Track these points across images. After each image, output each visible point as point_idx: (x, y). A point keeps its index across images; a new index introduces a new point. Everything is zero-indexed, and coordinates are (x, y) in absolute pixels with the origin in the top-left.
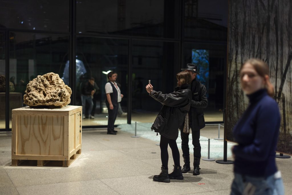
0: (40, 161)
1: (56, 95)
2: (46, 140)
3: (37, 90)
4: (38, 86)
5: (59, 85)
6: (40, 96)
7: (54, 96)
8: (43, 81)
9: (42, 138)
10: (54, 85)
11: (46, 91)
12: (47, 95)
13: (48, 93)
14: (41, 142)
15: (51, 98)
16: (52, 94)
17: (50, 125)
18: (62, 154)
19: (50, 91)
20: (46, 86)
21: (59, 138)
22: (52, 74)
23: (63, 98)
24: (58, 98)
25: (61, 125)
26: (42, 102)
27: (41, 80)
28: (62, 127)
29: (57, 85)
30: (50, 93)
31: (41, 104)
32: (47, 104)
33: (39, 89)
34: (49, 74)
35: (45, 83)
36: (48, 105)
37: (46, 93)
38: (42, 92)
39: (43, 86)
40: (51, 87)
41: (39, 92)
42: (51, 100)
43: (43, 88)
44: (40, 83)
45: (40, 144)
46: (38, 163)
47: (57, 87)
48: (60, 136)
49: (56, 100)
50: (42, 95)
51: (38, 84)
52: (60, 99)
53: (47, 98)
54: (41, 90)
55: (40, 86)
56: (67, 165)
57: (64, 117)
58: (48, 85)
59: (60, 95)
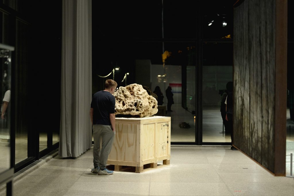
0: (117, 166)
1: (132, 105)
2: (122, 147)
3: (117, 100)
4: (119, 96)
5: (138, 95)
6: (119, 106)
7: (131, 106)
8: (123, 92)
9: (119, 145)
10: (134, 95)
11: (125, 101)
12: (125, 105)
13: (127, 103)
14: (118, 148)
15: (128, 107)
16: (130, 104)
17: (125, 133)
18: (135, 160)
19: (129, 101)
20: (126, 96)
21: (133, 145)
22: (135, 85)
23: (139, 107)
24: (134, 107)
25: (134, 133)
26: (120, 111)
27: (121, 91)
28: (135, 134)
29: (137, 95)
30: (129, 103)
31: (119, 113)
32: (124, 113)
33: (119, 100)
34: (131, 86)
35: (125, 94)
36: (126, 114)
37: (125, 103)
38: (121, 102)
39: (123, 96)
40: (131, 98)
41: (120, 102)
42: (128, 110)
43: (123, 98)
44: (120, 93)
45: (117, 150)
46: (115, 168)
47: (136, 97)
48: (133, 143)
49: (132, 110)
50: (121, 104)
51: (119, 94)
52: (135, 109)
53: (125, 107)
54: (121, 100)
55: (120, 96)
56: (139, 171)
57: (136, 125)
58: (127, 95)
59: (136, 104)
